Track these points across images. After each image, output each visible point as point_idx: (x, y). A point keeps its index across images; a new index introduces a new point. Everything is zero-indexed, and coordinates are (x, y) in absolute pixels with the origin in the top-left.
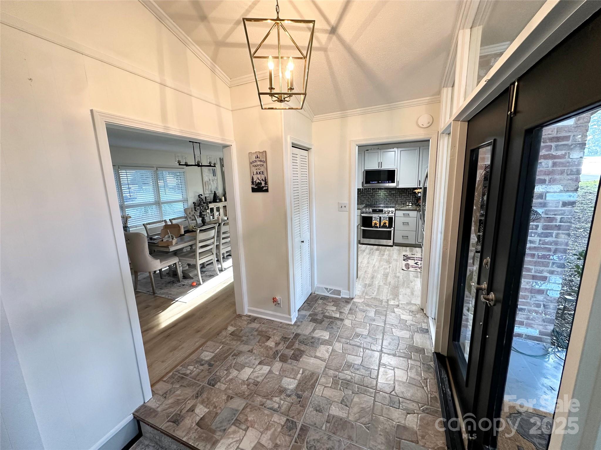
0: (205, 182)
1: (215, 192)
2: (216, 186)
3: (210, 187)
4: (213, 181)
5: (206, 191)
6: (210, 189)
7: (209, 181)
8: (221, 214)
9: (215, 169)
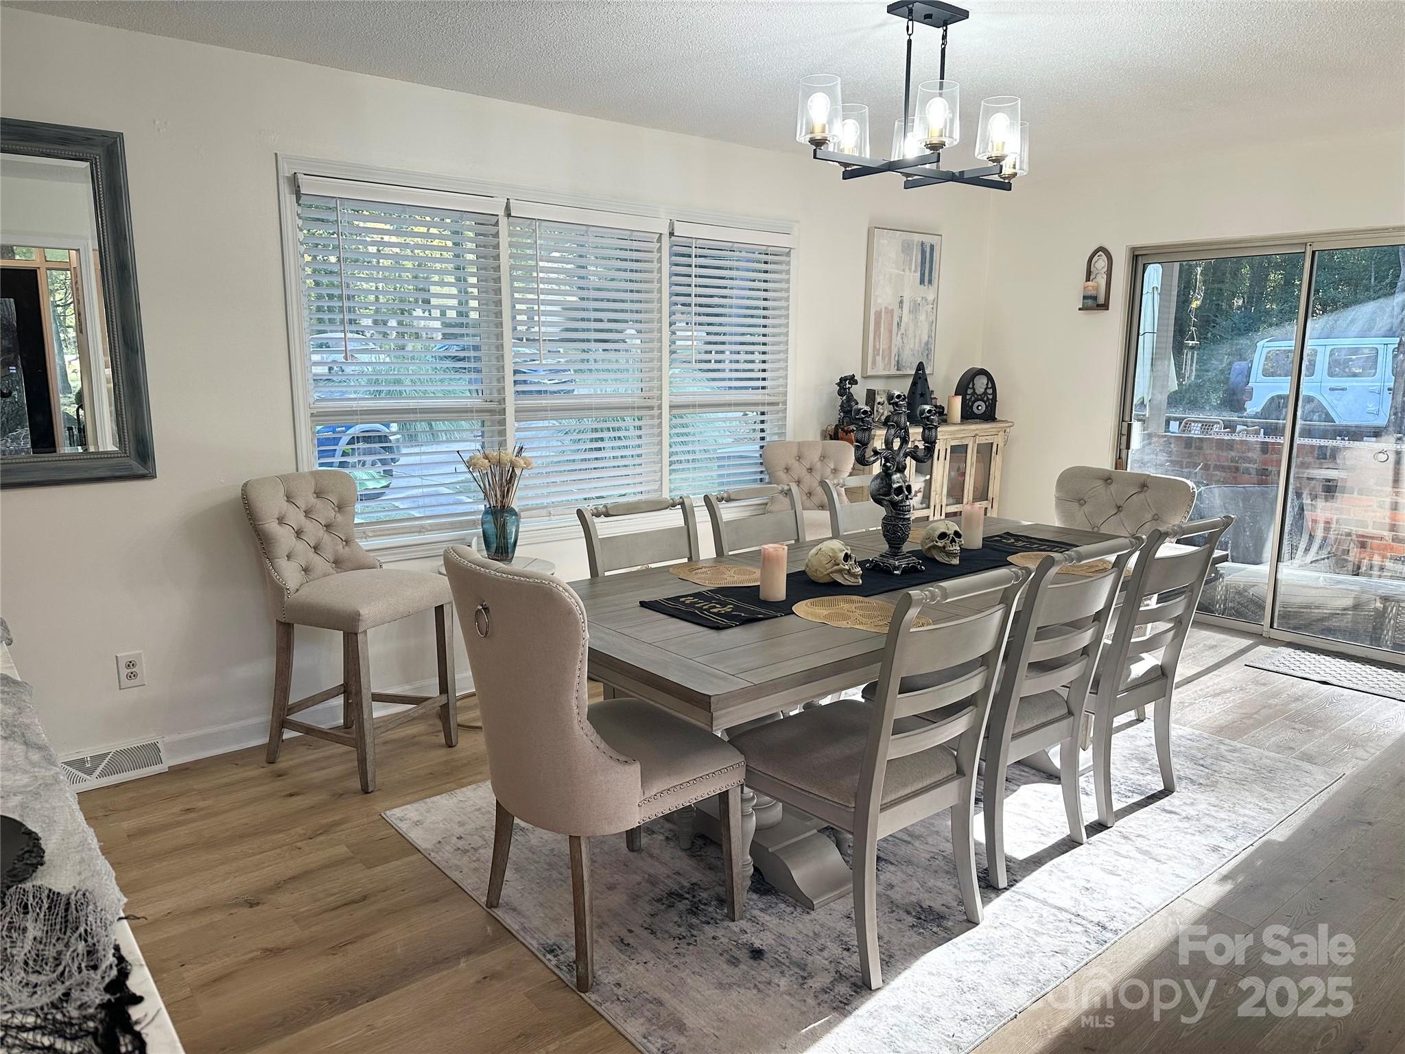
0: (878, 315)
1: (921, 367)
2: (925, 338)
3: (897, 340)
4: (915, 309)
5: (874, 363)
6: (894, 350)
7: (896, 306)
8: (935, 486)
9: (932, 247)
